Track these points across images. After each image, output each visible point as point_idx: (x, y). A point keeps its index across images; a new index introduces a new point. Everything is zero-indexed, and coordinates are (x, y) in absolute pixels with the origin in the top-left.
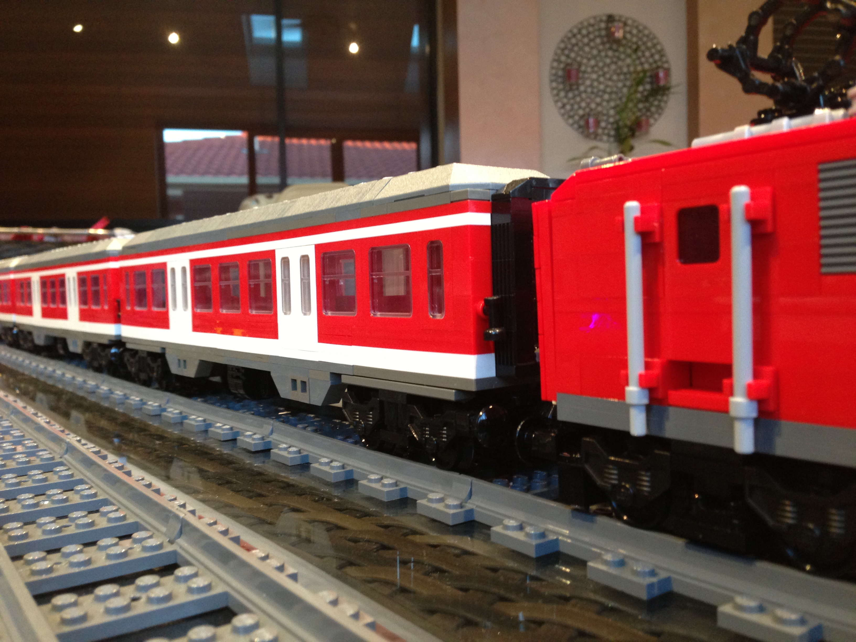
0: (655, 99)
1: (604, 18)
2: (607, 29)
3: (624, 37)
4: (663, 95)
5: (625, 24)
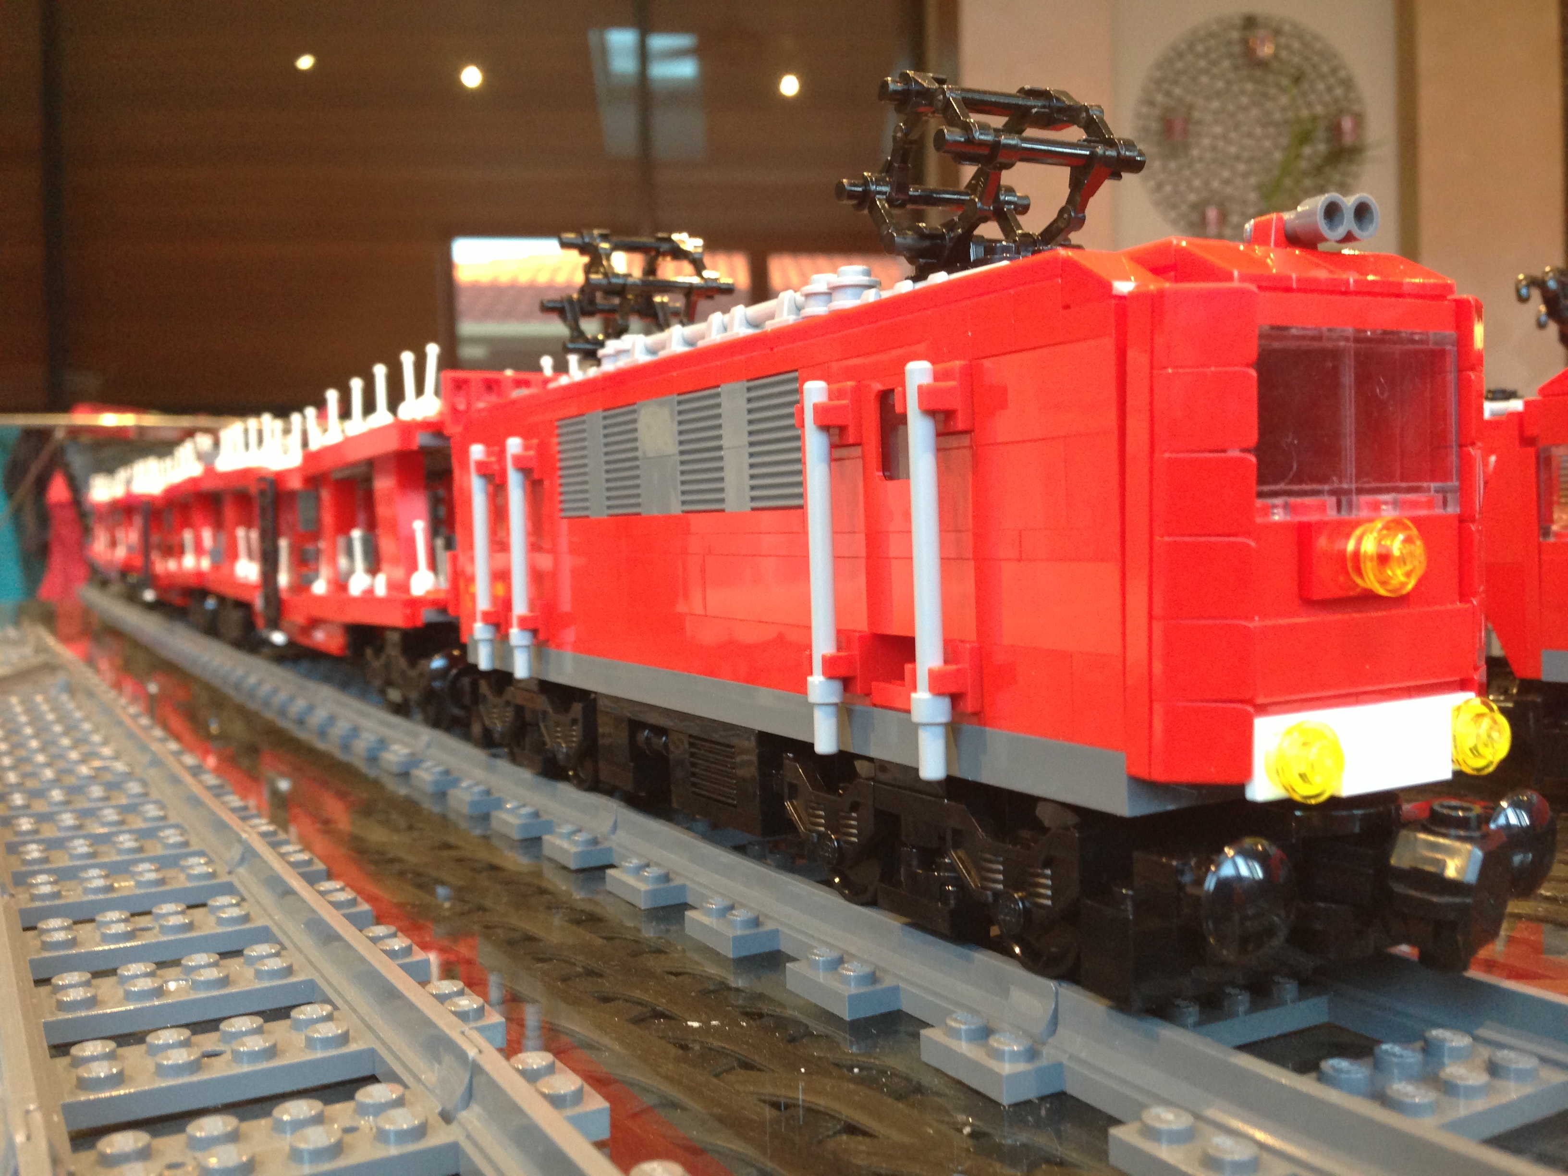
0: (1334, 172)
1: (1238, 22)
2: (1245, 42)
3: (1276, 56)
4: (1350, 162)
5: (1278, 32)
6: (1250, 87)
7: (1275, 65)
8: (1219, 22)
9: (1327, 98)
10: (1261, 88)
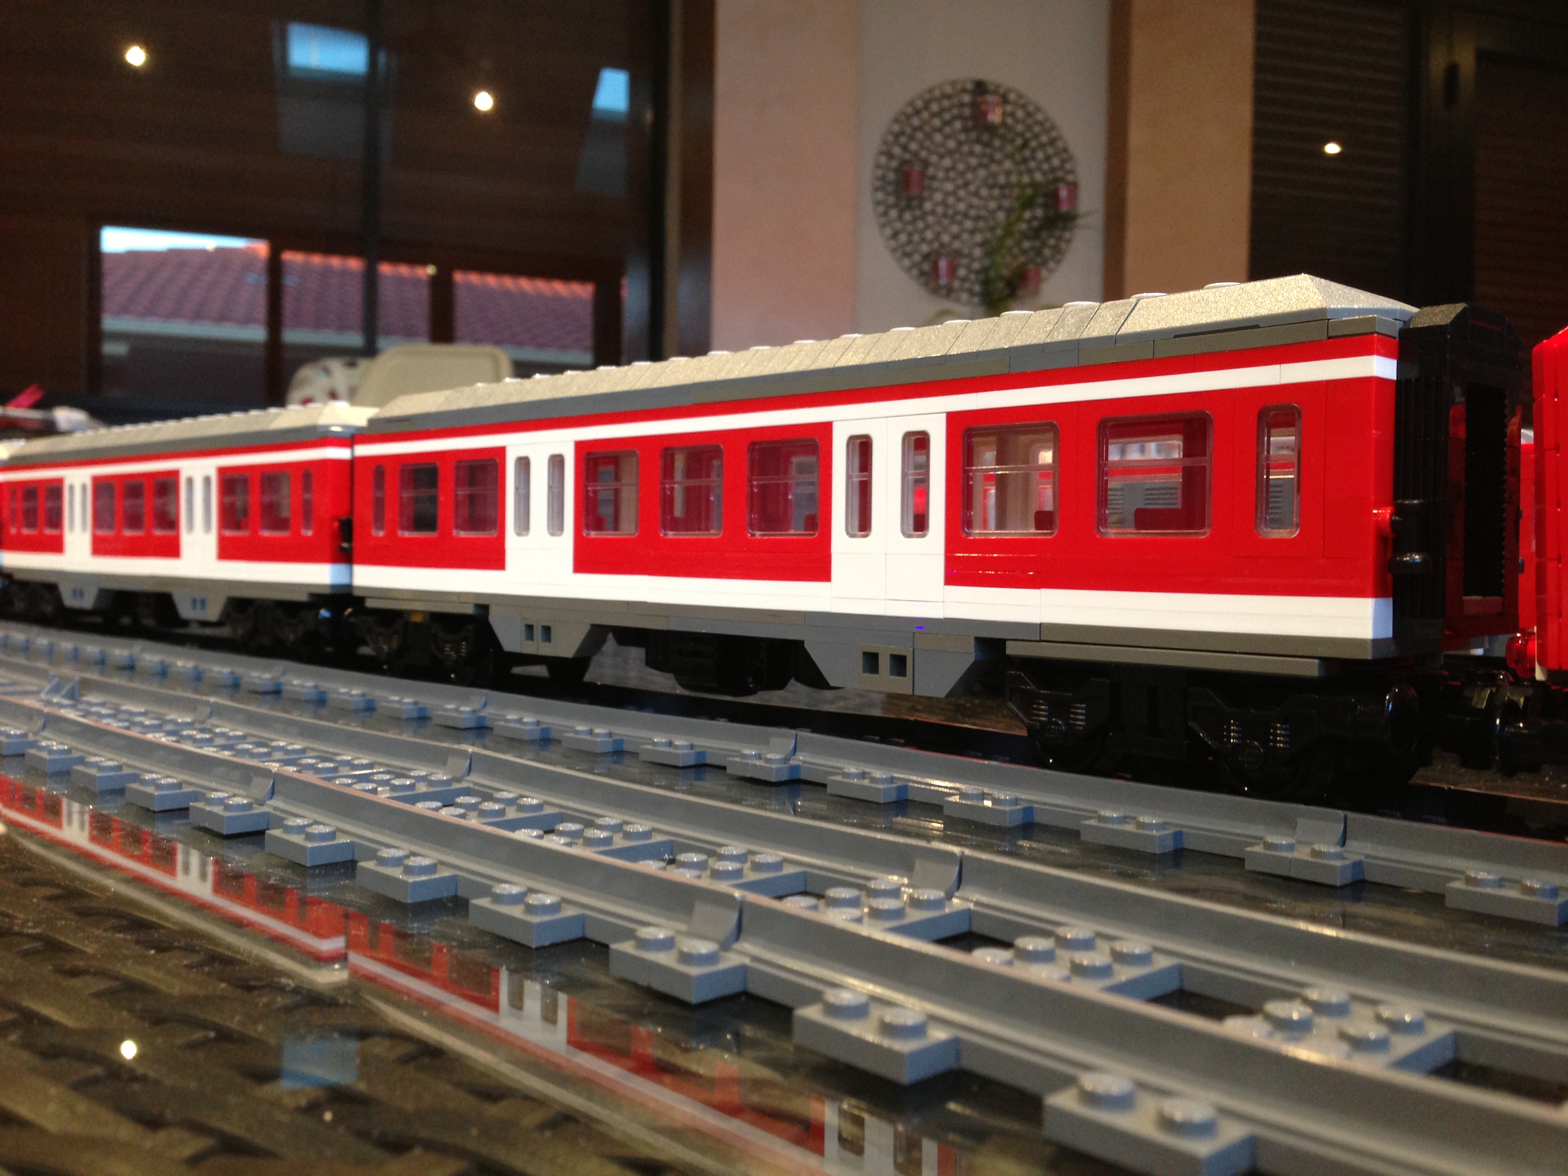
0: (1051, 237)
1: (969, 86)
2: (974, 105)
3: (1004, 124)
4: (1065, 229)
5: (1005, 100)
6: (978, 148)
7: (1002, 131)
8: (953, 83)
9: (1046, 167)
10: (988, 151)
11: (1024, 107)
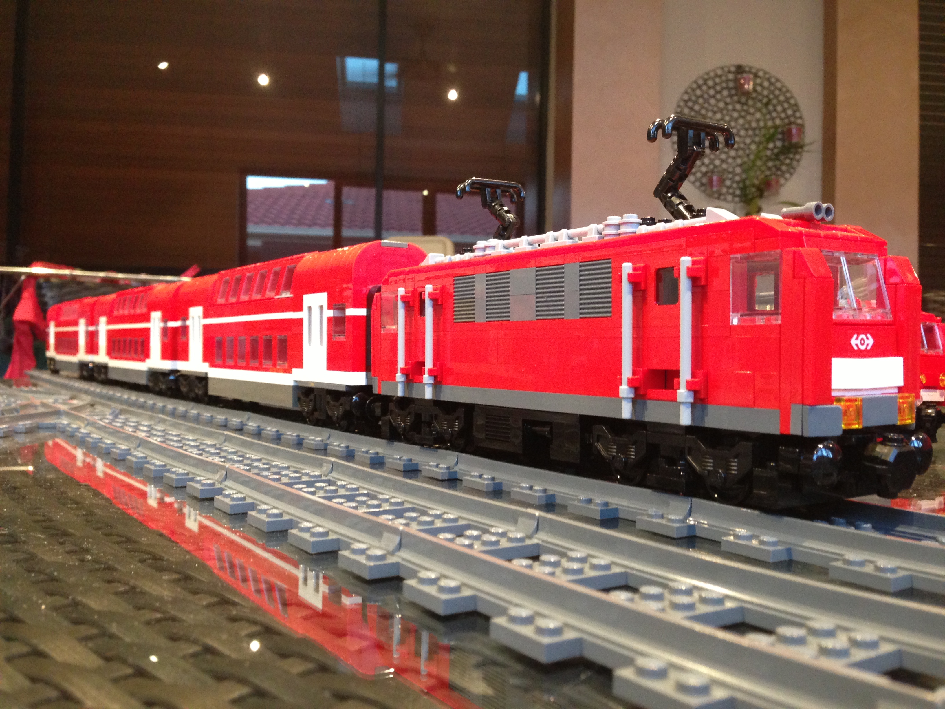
0: (785, 158)
1: (733, 69)
2: (736, 80)
3: (755, 90)
4: (796, 153)
5: (756, 76)
6: (738, 107)
7: (754, 95)
8: (722, 68)
9: (783, 115)
10: (745, 108)
11: (768, 80)
